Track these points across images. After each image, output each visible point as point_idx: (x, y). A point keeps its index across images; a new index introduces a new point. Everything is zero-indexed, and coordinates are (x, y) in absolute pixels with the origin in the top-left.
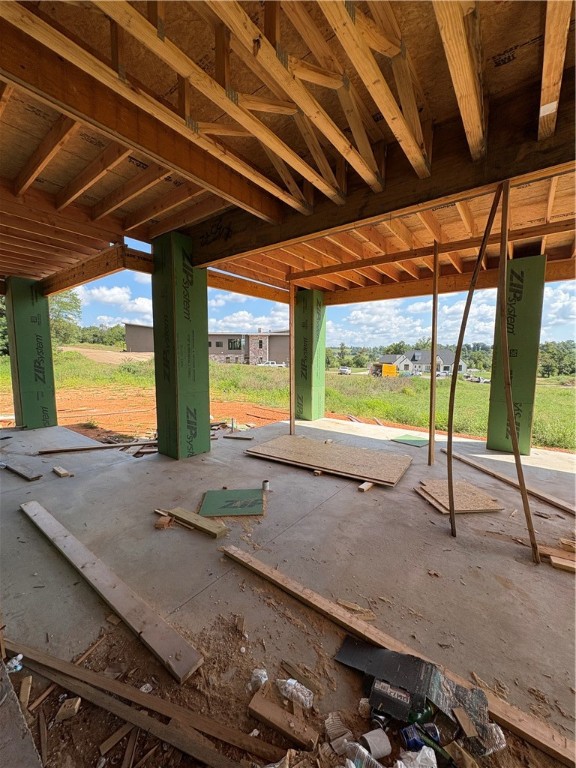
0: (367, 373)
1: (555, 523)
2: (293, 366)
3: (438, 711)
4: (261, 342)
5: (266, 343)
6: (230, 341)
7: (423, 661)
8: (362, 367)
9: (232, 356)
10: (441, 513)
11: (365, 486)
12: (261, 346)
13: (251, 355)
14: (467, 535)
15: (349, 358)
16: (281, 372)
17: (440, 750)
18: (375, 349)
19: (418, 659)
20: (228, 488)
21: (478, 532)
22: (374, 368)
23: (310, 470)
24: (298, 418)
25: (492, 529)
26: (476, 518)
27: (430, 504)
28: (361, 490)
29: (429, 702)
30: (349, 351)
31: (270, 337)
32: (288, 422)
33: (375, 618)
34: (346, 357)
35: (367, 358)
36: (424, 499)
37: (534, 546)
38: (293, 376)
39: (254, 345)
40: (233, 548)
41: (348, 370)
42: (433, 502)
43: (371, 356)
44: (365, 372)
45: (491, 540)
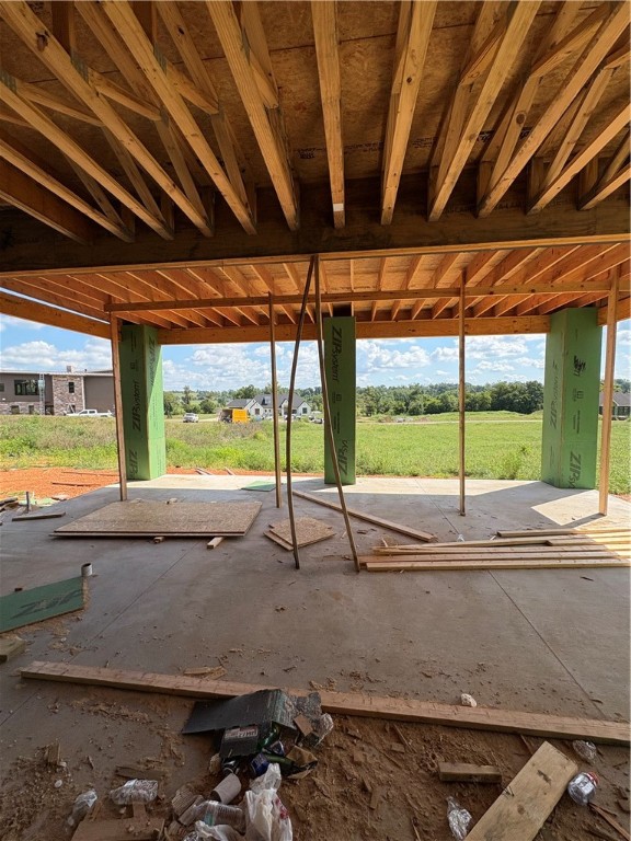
0: (217, 419)
1: (370, 536)
2: (120, 417)
3: (283, 728)
4: (71, 385)
5: (80, 386)
6: (17, 383)
7: (270, 691)
8: (210, 413)
9: (22, 405)
10: (286, 550)
11: (214, 542)
12: (72, 390)
13: (56, 401)
14: (308, 565)
15: (195, 403)
16: (105, 423)
17: (283, 760)
18: (224, 394)
19: (266, 691)
20: (24, 589)
21: (317, 559)
22: (223, 414)
23: (149, 538)
24: (131, 478)
25: (328, 554)
26: (315, 547)
27: (279, 545)
28: (211, 547)
29: (274, 724)
30: (195, 395)
31: (86, 378)
32: (118, 486)
33: (226, 672)
34: (192, 403)
35: (216, 402)
36: (273, 541)
37: (355, 559)
38: (121, 428)
39: (59, 389)
40: (37, 664)
41: (195, 417)
42: (280, 542)
43: (220, 401)
44: (214, 419)
45: (326, 563)
